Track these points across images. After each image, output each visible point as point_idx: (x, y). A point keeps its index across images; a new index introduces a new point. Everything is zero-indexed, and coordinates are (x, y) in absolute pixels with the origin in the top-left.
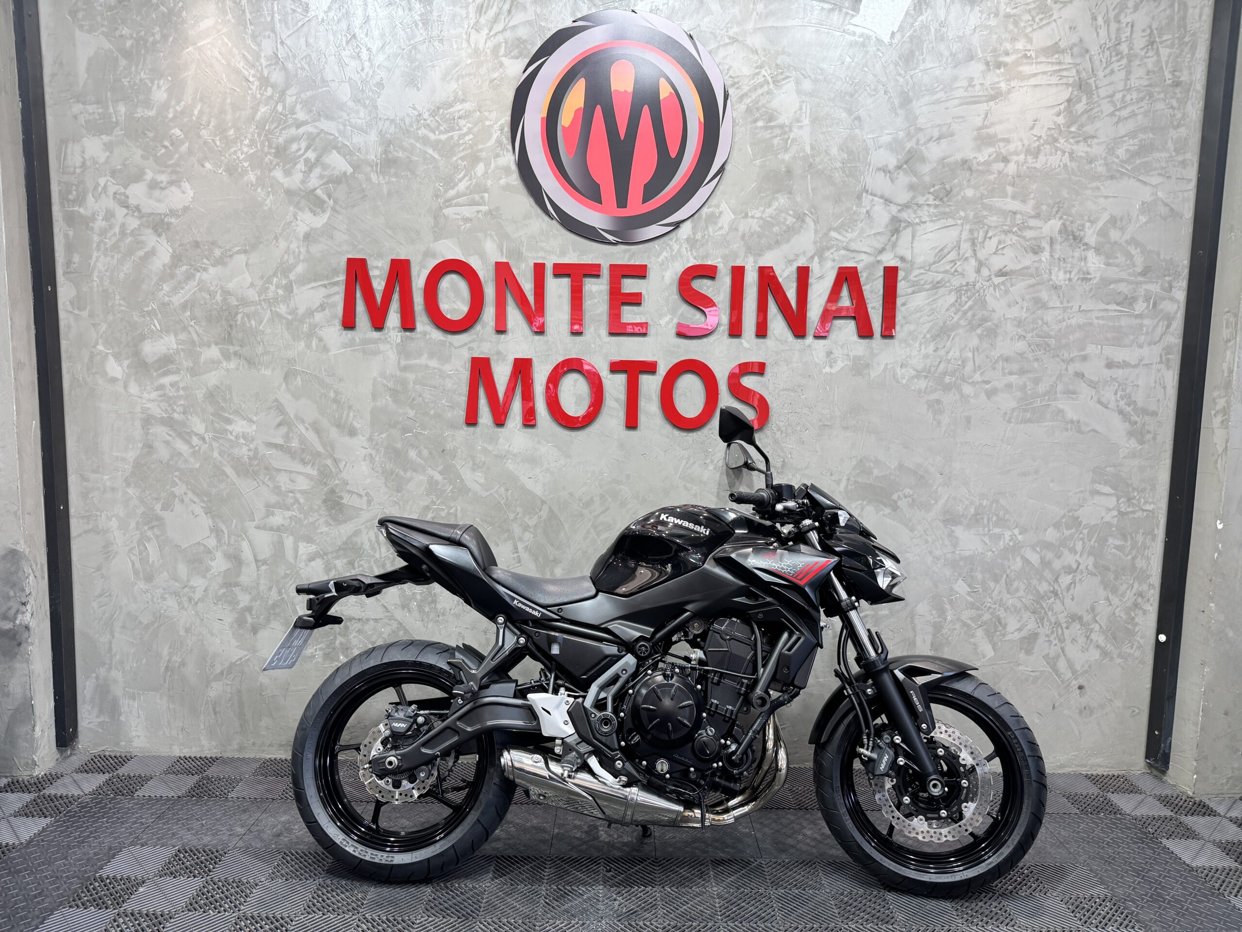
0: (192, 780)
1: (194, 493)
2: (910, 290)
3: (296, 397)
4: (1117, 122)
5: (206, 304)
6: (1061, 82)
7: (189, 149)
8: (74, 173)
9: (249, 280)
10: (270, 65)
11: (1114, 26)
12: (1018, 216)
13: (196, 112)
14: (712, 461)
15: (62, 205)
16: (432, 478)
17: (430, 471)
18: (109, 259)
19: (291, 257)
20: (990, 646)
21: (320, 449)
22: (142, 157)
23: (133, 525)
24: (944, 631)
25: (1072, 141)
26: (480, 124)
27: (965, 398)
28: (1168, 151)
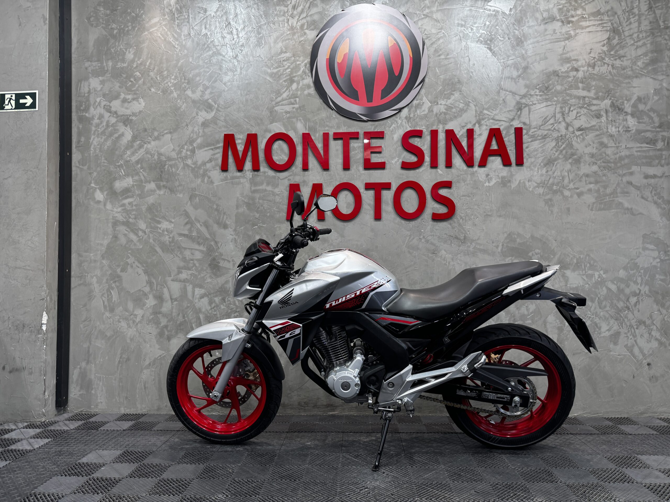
1: (139, 262)
2: (530, 140)
3: (196, 208)
4: (636, 49)
5: (149, 160)
6: (603, 29)
7: (144, 82)
8: (84, 96)
9: (173, 147)
10: (186, 39)
12: (587, 99)
13: (148, 64)
14: (424, 237)
15: (77, 112)
18: (100, 139)
19: (195, 135)
21: (208, 236)
22: (120, 87)
23: (104, 281)
25: (612, 59)
26: (294, 63)
27: (565, 198)
28: (666, 62)
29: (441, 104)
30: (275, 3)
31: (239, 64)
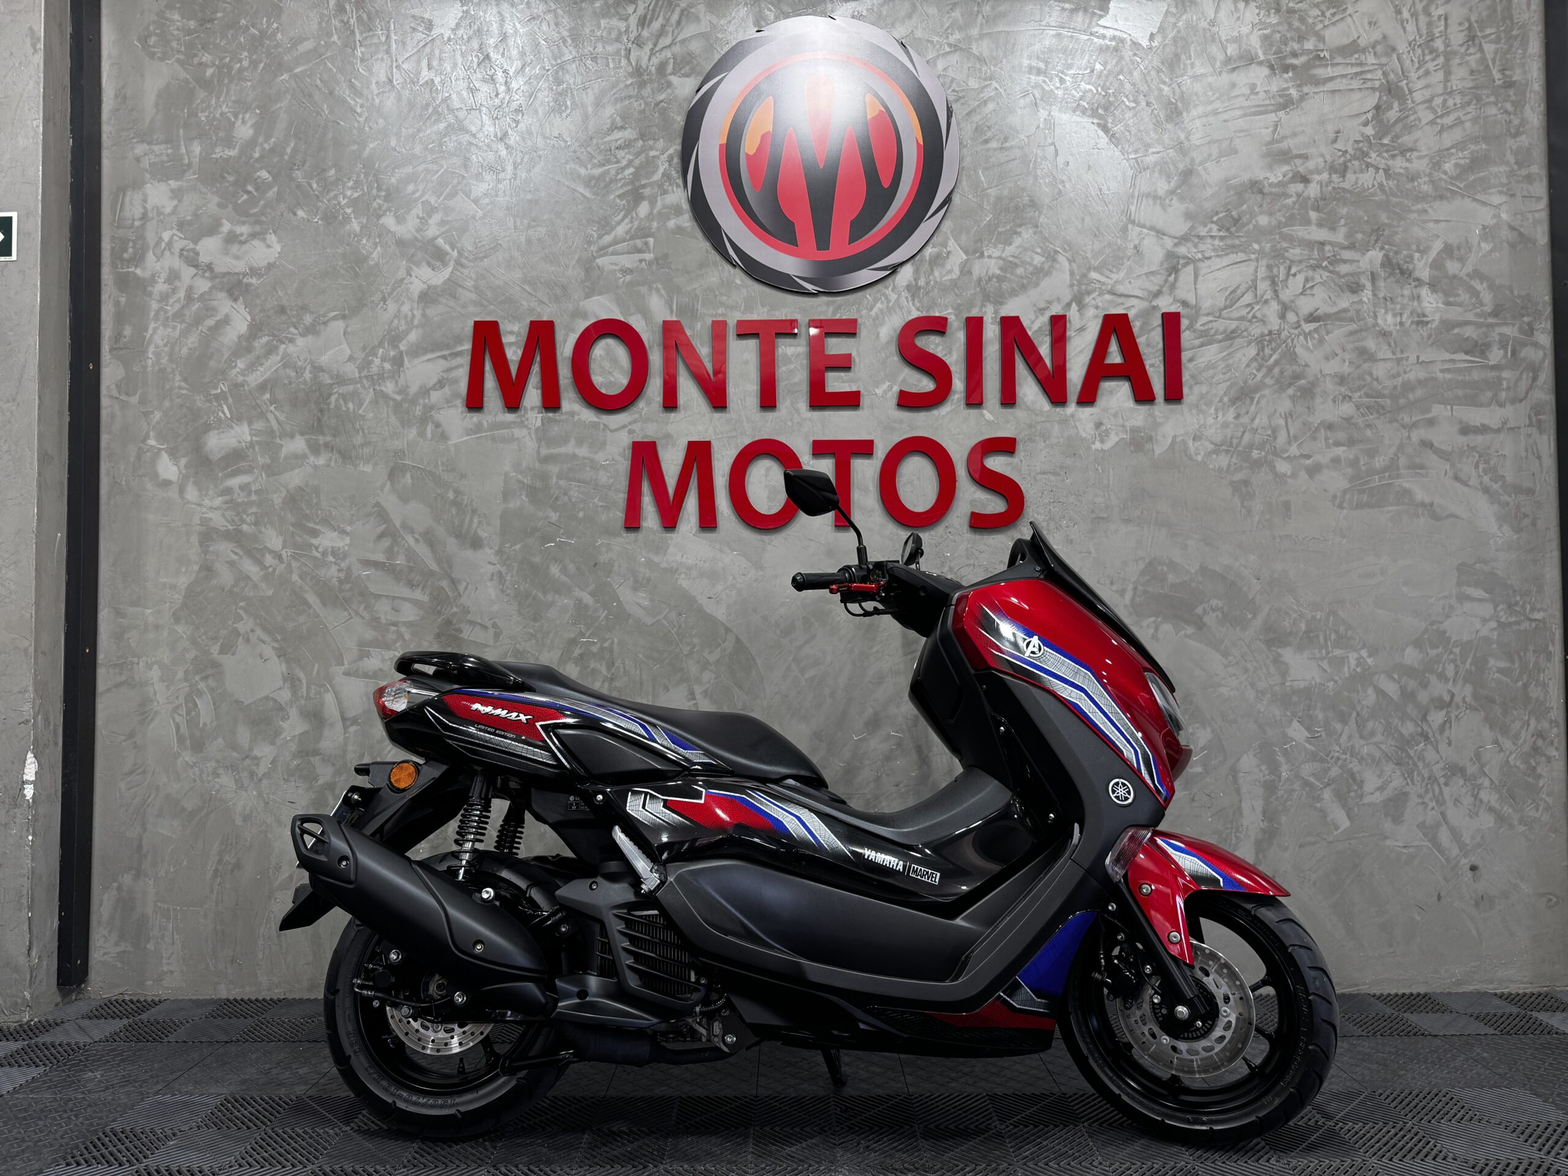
0: (244, 1024)
1: (265, 629)
2: (1197, 342)
3: (404, 498)
4: (1440, 132)
5: (290, 383)
6: (1365, 86)
7: (279, 194)
8: (132, 226)
9: (349, 352)
10: (383, 92)
11: (1423, 19)
12: (1328, 248)
13: (289, 150)
15: (114, 265)
16: (580, 601)
17: (577, 593)
18: (170, 330)
19: (403, 322)
20: (1343, 812)
21: (434, 566)
22: (219, 205)
23: (180, 675)
24: (1280, 793)
25: (1385, 155)
26: (643, 155)
27: (1280, 478)
28: (1508, 163)
29: (990, 257)
30: (598, 10)
31: (511, 154)
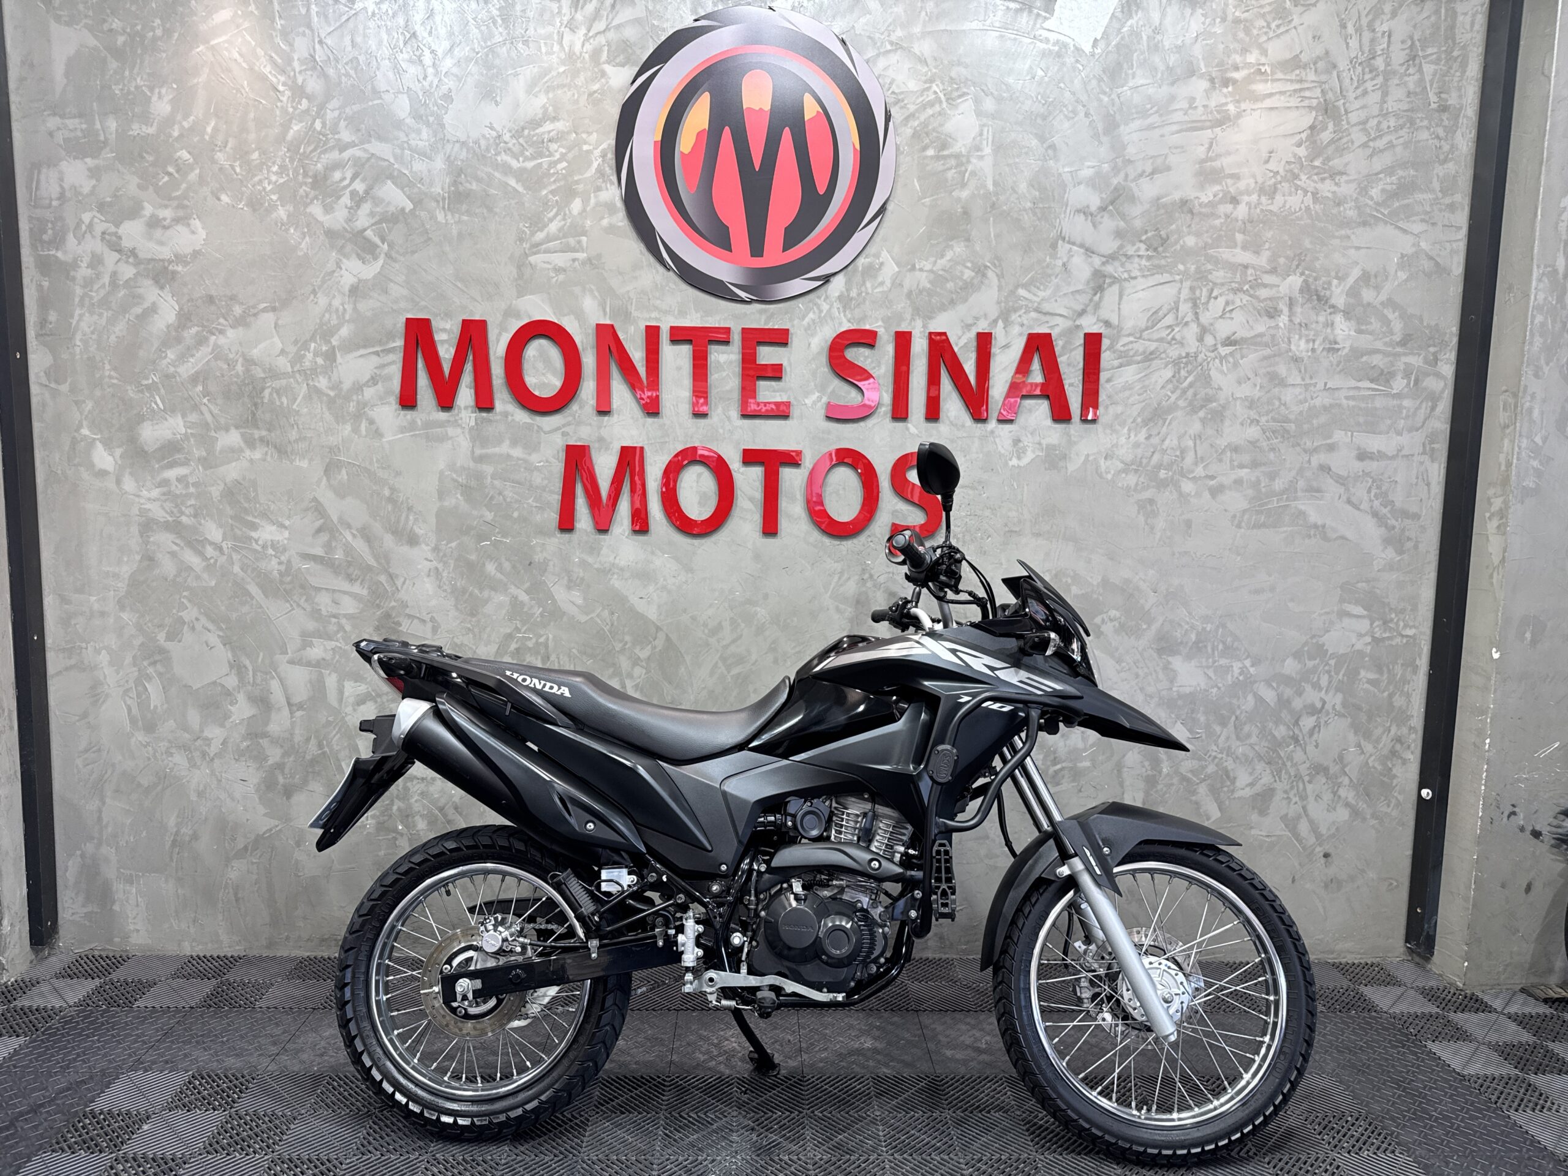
0: (208, 987)
1: (209, 618)
2: (1116, 363)
3: (341, 493)
4: (1371, 156)
5: (223, 376)
6: (1303, 104)
7: (200, 176)
8: (50, 206)
9: (281, 345)
10: (306, 70)
12: (1250, 271)
13: (209, 130)
14: (870, 576)
15: (34, 247)
16: (516, 598)
17: (513, 590)
18: (96, 317)
19: (334, 316)
20: (1215, 805)
21: (372, 562)
22: (139, 187)
23: (128, 659)
24: (1159, 787)
25: (1315, 177)
26: (575, 152)
27: (1184, 497)
28: (1433, 191)
